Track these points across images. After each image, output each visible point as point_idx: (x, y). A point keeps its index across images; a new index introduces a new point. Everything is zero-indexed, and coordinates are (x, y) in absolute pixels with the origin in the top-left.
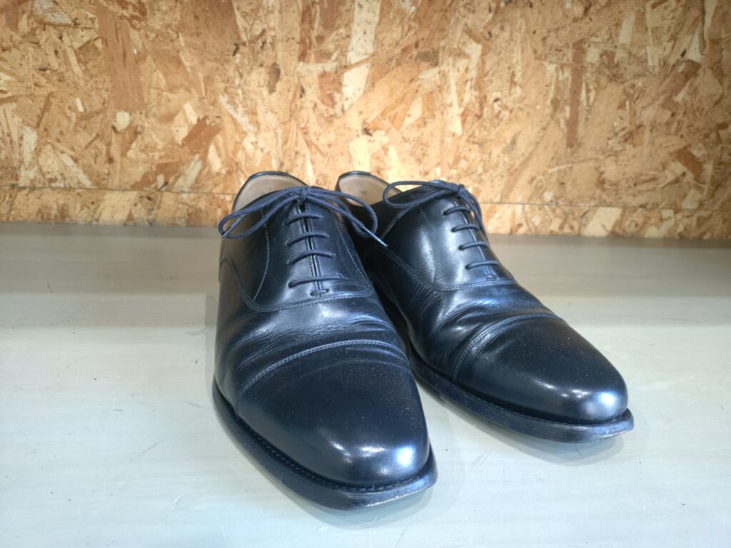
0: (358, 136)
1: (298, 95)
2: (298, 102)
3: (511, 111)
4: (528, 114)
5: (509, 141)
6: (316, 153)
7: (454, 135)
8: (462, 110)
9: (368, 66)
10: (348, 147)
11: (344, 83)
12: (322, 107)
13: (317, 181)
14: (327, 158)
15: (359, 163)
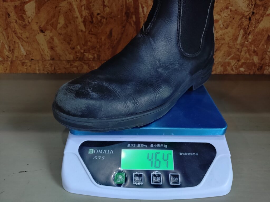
0: (39, 33)
1: (7, 17)
2: (8, 20)
3: (106, 19)
4: (115, 20)
5: (108, 33)
6: (22, 41)
7: (82, 31)
8: (83, 19)
9: (34, 2)
10: (36, 38)
11: (26, 10)
12: (19, 22)
13: (27, 53)
14: (28, 43)
15: (43, 45)
